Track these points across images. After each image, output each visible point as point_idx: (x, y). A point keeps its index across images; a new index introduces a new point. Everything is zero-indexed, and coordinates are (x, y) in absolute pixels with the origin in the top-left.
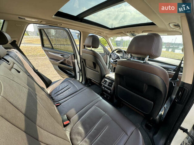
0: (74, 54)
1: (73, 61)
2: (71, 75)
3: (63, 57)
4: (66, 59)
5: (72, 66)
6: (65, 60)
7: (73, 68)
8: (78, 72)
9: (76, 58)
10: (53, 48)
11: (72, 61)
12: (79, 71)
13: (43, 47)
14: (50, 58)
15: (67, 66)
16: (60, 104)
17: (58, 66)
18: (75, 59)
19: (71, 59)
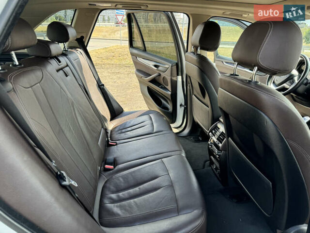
0: (177, 64)
1: (174, 79)
2: (167, 109)
3: (156, 68)
4: (161, 73)
5: (170, 89)
6: (160, 75)
7: (170, 93)
8: (181, 105)
9: (180, 73)
10: (145, 50)
11: (171, 79)
12: (183, 104)
13: (131, 47)
14: (138, 70)
15: (161, 88)
16: (116, 145)
17: (148, 87)
18: (178, 75)
19: (170, 75)
